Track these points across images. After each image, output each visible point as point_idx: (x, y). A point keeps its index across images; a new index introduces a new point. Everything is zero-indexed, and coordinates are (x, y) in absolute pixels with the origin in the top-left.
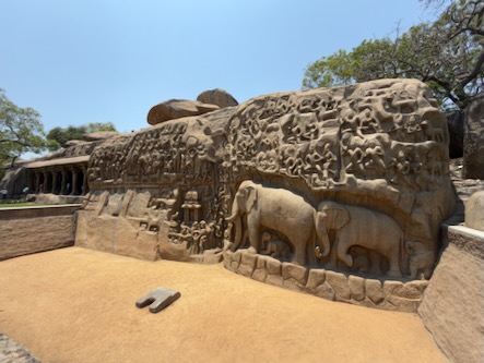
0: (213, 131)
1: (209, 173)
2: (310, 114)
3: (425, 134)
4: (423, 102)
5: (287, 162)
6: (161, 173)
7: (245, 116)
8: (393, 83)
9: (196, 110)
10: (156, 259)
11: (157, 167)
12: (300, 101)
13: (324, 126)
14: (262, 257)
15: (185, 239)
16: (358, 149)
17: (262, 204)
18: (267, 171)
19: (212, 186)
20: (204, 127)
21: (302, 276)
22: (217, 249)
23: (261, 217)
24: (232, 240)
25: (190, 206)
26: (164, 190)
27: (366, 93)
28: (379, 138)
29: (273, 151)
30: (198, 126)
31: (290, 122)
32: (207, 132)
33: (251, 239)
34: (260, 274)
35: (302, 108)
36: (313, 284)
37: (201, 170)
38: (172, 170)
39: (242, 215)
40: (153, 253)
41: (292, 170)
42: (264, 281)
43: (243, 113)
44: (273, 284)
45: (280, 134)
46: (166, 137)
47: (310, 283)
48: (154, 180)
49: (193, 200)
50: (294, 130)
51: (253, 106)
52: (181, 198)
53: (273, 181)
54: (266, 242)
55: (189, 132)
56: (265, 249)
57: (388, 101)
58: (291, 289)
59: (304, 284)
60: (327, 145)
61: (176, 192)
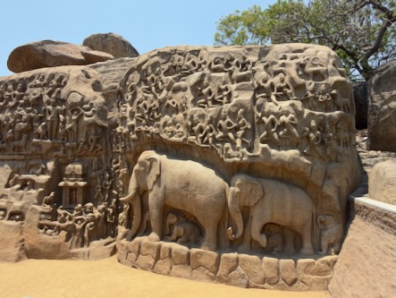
0: (105, 86)
1: (98, 141)
2: (222, 74)
3: (334, 104)
4: (332, 71)
5: (196, 128)
6: (28, 139)
7: (146, 70)
8: (306, 48)
9: (83, 58)
10: (19, 259)
11: (22, 131)
12: (212, 58)
13: (237, 89)
14: (165, 245)
15: (64, 229)
16: (272, 116)
17: (166, 179)
18: (173, 139)
19: (103, 157)
20: (92, 81)
21: (212, 263)
22: (109, 239)
23: (165, 195)
24: (129, 226)
25: (71, 184)
26: (32, 163)
27: (281, 56)
28: (292, 105)
29: (181, 115)
30: (85, 79)
31: (199, 82)
32: (96, 86)
33: (153, 224)
34: (164, 265)
35: (213, 66)
36: (226, 271)
37: (87, 136)
38: (46, 136)
39: (142, 193)
40: (15, 251)
41: (203, 138)
42: (168, 274)
43: (144, 67)
44: (179, 276)
45: (189, 96)
46: (37, 91)
47: (222, 271)
48: (18, 149)
49: (76, 176)
50: (205, 91)
51: (156, 59)
52: (59, 174)
53: (179, 151)
54: (171, 226)
55: (70, 86)
56: (170, 235)
57: (302, 66)
58: (200, 280)
59: (215, 273)
60: (241, 110)
61: (50, 165)
